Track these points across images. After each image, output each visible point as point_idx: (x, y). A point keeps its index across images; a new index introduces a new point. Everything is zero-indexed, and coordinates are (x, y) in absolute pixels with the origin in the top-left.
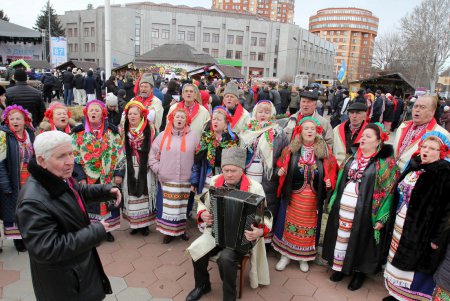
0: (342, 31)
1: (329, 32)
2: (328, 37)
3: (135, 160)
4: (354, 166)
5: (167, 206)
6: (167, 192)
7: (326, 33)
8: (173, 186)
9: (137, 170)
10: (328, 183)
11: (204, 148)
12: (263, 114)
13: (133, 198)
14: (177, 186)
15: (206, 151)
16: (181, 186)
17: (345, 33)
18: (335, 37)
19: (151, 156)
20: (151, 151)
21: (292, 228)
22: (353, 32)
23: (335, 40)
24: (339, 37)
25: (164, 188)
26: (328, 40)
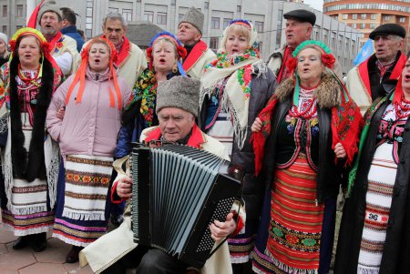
0: (369, 15)
1: (350, 15)
2: (350, 21)
3: (26, 119)
4: (390, 115)
5: (71, 195)
6: (72, 172)
7: (346, 16)
8: (82, 161)
9: (28, 135)
10: (339, 149)
11: (137, 98)
12: (235, 42)
13: (20, 183)
14: (89, 162)
15: (140, 101)
16: (96, 163)
17: (374, 17)
18: (359, 21)
19: (51, 112)
20: (52, 105)
21: (277, 232)
22: (383, 15)
23: (359, 26)
24: (364, 22)
25: (68, 165)
26: (350, 25)
